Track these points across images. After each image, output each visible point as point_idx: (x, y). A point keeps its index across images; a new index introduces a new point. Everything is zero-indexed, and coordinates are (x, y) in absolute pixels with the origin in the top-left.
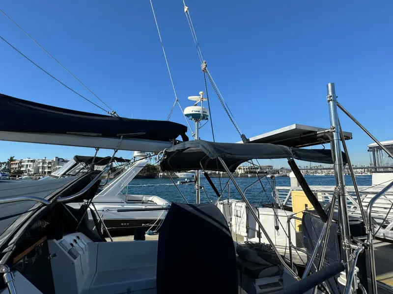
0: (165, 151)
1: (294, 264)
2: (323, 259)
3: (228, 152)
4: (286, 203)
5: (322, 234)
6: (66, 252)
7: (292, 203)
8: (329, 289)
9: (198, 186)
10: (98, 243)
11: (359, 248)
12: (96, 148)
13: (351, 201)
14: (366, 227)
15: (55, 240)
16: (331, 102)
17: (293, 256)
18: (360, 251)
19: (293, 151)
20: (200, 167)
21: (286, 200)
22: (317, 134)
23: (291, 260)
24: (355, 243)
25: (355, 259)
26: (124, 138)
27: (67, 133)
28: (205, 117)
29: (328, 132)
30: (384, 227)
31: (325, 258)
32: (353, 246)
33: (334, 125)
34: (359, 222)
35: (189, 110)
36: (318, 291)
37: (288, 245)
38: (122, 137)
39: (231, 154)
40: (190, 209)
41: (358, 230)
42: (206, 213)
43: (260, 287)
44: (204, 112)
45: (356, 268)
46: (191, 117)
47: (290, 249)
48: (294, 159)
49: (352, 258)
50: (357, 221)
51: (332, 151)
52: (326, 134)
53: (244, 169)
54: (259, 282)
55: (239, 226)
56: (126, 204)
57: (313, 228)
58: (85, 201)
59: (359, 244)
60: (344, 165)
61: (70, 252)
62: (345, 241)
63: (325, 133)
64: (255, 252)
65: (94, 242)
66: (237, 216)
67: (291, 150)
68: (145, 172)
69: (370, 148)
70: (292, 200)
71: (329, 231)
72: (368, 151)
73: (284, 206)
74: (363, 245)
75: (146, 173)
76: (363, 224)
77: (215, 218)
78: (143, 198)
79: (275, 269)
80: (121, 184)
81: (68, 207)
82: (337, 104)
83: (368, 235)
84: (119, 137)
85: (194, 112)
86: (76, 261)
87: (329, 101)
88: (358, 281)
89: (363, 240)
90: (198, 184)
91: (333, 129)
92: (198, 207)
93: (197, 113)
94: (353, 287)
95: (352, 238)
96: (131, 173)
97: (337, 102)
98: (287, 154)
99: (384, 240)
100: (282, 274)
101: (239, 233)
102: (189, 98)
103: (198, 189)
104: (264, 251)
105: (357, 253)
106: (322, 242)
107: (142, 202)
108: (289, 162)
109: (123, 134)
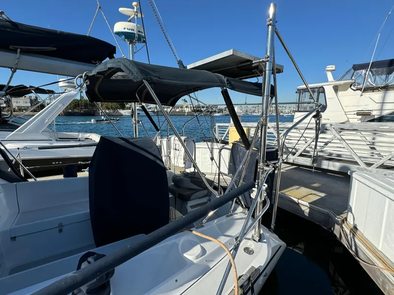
0: (85, 75)
1: (221, 186)
2: (241, 181)
3: (156, 75)
4: (225, 138)
5: (244, 160)
7: (229, 138)
8: (244, 202)
9: (135, 120)
10: (15, 183)
11: (270, 169)
13: (275, 135)
14: (279, 153)
16: (270, 27)
17: (220, 180)
18: (270, 172)
19: (227, 80)
20: (137, 99)
21: (225, 135)
22: (253, 64)
23: (219, 184)
24: (268, 166)
25: (265, 178)
28: (141, 39)
29: (263, 61)
30: (294, 154)
31: (243, 180)
32: (266, 168)
33: (268, 54)
34: (274, 150)
35: (120, 27)
36: (235, 205)
37: (217, 172)
38: (19, 50)
39: (159, 78)
40: (122, 142)
41: (272, 156)
42: (140, 146)
43: (192, 207)
44: (139, 31)
45: (265, 184)
46: (123, 37)
47: (219, 175)
48: (227, 89)
49: (263, 177)
50: (274, 148)
51: (263, 84)
52: (260, 64)
53: (191, 107)
54: (190, 203)
55: (177, 158)
56: (55, 142)
57: (238, 156)
59: (270, 166)
60: (272, 98)
62: (261, 165)
63: (260, 62)
64: (189, 179)
65: (11, 182)
66: (176, 149)
67: (226, 79)
68: (82, 109)
69: (298, 90)
70: (229, 135)
71: (249, 158)
72: (296, 92)
73: (222, 141)
74: (274, 167)
75: (84, 110)
76: (277, 150)
77: (149, 150)
78: (79, 135)
79: (205, 192)
80: (45, 119)
82: (275, 31)
83: (279, 159)
84: (15, 51)
85: (126, 30)
87: (268, 26)
88: (265, 194)
89: (275, 164)
90: (135, 118)
91: (268, 57)
92: (131, 141)
93: (130, 31)
94: (261, 199)
95: (266, 162)
96: (56, 106)
97: (276, 29)
98: (221, 83)
99: (293, 164)
100: (211, 195)
101: (177, 165)
102: (121, 9)
103: (135, 124)
104: (196, 178)
105: (267, 173)
106: (243, 166)
107: (78, 140)
108: (222, 92)
109: (23, 47)
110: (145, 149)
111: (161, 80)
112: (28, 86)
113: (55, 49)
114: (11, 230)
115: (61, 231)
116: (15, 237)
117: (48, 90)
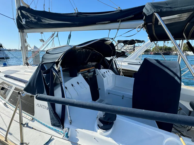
6: (101, 75)
12: (109, 29)
15: (97, 69)
20: (184, 37)
26: (122, 21)
27: (97, 23)
38: (120, 21)
58: (112, 57)
61: (102, 75)
65: (116, 74)
77: (172, 69)
80: (138, 54)
81: (106, 59)
84: (119, 22)
86: (104, 79)
109: (121, 19)
110: (169, 68)
111: (173, 9)
112: (135, 40)
113: (133, 16)
114: (109, 90)
115: (123, 98)
116: (109, 93)
117: (142, 41)
